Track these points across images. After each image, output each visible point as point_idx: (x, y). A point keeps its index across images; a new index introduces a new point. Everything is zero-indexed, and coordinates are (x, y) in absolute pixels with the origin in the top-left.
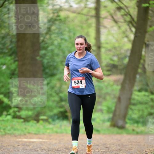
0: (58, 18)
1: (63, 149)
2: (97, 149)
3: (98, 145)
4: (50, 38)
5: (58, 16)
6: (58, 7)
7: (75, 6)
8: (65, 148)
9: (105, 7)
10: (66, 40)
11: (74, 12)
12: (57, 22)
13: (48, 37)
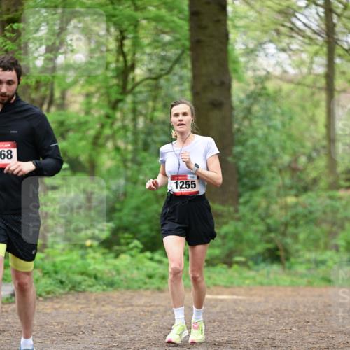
0: (263, 92)
1: (272, 313)
2: (330, 312)
3: (330, 305)
4: (251, 126)
5: (264, 88)
6: (263, 73)
7: (292, 71)
8: (276, 311)
9: (343, 73)
10: (276, 129)
11: (290, 81)
12: (262, 99)
13: (246, 123)
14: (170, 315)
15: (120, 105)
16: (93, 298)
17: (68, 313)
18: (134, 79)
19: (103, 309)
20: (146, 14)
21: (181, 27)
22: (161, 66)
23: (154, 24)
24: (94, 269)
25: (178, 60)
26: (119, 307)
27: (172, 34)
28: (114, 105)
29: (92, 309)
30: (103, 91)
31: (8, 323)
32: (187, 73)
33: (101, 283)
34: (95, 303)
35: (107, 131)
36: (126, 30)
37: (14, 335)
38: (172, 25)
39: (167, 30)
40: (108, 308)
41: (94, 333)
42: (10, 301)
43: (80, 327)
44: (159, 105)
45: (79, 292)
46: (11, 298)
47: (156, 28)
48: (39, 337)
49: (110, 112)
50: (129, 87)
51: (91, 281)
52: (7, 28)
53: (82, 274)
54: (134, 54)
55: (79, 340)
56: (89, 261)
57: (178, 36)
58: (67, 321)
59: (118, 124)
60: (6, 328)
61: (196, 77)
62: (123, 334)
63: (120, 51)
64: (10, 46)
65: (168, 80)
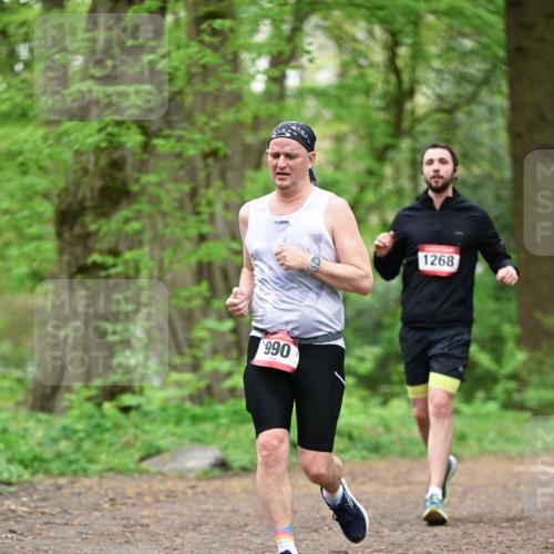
14: (472, 499)
15: (391, 154)
17: (305, 496)
18: (413, 112)
19: (364, 488)
20: (434, 6)
21: (491, 26)
22: (460, 91)
23: (446, 20)
24: (349, 424)
25: (486, 81)
26: (387, 485)
27: (475, 38)
28: (381, 155)
30: (362, 131)
31: (207, 511)
32: (501, 102)
33: (359, 446)
35: (370, 197)
36: (401, 32)
37: (216, 531)
38: (477, 22)
39: (467, 30)
40: (370, 488)
42: (210, 475)
43: (324, 519)
46: (212, 471)
47: (450, 27)
48: (257, 535)
49: (374, 165)
50: (406, 124)
51: (342, 444)
52: (204, 26)
54: (414, 70)
55: (323, 540)
57: (485, 40)
58: (303, 508)
59: (389, 186)
60: (204, 520)
61: (516, 107)
62: (395, 530)
63: (392, 66)
64: (210, 58)
65: (470, 114)
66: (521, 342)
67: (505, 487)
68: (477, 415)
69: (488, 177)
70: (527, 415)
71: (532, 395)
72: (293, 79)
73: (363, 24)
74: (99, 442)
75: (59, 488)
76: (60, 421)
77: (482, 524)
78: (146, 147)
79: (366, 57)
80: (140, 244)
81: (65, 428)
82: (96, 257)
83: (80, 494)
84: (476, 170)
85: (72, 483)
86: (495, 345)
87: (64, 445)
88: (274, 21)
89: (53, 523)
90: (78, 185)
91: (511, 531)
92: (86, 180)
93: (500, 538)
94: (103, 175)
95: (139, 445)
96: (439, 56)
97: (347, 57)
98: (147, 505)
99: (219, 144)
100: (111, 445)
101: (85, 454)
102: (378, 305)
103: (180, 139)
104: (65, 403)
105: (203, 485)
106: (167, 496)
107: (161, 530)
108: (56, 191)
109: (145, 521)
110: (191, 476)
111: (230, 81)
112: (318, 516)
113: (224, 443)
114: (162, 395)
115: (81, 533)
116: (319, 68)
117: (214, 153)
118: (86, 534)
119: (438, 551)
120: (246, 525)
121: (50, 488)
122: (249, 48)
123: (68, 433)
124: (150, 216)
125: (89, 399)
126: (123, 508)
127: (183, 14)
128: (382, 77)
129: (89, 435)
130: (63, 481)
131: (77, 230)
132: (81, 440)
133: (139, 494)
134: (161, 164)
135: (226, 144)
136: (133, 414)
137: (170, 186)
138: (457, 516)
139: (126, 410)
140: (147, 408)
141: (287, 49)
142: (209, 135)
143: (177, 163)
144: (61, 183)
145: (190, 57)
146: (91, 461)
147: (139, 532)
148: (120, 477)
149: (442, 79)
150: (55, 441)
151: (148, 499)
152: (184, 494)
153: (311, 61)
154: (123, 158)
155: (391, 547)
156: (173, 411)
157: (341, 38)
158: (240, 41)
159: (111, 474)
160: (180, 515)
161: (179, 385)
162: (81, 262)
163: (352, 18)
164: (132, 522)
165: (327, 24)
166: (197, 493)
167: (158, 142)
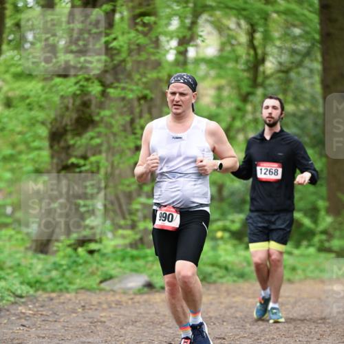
14: (300, 306)
15: (251, 98)
16: (224, 288)
18: (264, 72)
19: (235, 300)
20: (277, 8)
21: (311, 20)
22: (293, 60)
23: (284, 17)
24: (225, 261)
25: (308, 54)
26: (249, 298)
27: (302, 27)
28: (245, 98)
29: (222, 300)
30: (234, 84)
31: (141, 313)
32: (317, 66)
33: (232, 274)
34: (225, 294)
35: (238, 124)
36: (257, 24)
37: (146, 325)
38: (303, 18)
39: (297, 23)
40: (238, 299)
41: (225, 323)
42: (142, 291)
43: (211, 318)
44: (290, 98)
45: (209, 283)
46: (143, 289)
47: (286, 21)
48: (170, 328)
49: (240, 104)
50: (260, 79)
51: (221, 272)
52: (138, 20)
53: (213, 265)
54: (264, 47)
56: (221, 252)
57: (308, 29)
59: (249, 117)
60: (139, 319)
61: (326, 70)
62: (253, 325)
63: (251, 44)
64: (142, 40)
65: (298, 73)
66: (329, 211)
67: (319, 299)
68: (302, 255)
69: (309, 112)
70: (333, 255)
71: (336, 244)
72: (192, 53)
73: (234, 19)
74: (75, 272)
75: (52, 299)
76: (52, 259)
77: (305, 321)
78: (104, 93)
79: (236, 39)
80: (100, 152)
81: (55, 263)
82: (73, 160)
83: (64, 303)
84: (302, 107)
85: (59, 296)
86: (313, 213)
87: (54, 274)
88: (180, 17)
89: (47, 321)
90: (62, 116)
91: (323, 325)
92: (67, 113)
93: (317, 330)
94: (78, 111)
95: (99, 273)
96: (280, 39)
97: (224, 39)
98: (104, 310)
99: (147, 92)
100: (83, 273)
101: (67, 279)
102: (243, 189)
103: (123, 89)
104: (55, 248)
105: (138, 298)
106: (116, 304)
107: (112, 325)
108: (49, 120)
109: (103, 319)
110: (131, 292)
111: (154, 54)
112: (207, 316)
113: (150, 272)
114: (113, 243)
115: (64, 327)
116: (207, 46)
117: (144, 98)
118: (68, 327)
119: (279, 337)
120: (164, 322)
121: (46, 299)
122: (165, 34)
123: (56, 266)
124: (106, 135)
125: (69, 246)
126: (90, 311)
127: (126, 13)
128: (245, 51)
129: (69, 268)
130: (54, 295)
131: (62, 144)
132: (65, 270)
133: (100, 303)
134: (112, 104)
135: (151, 92)
136: (96, 255)
137: (118, 117)
138: (291, 317)
139: (91, 252)
140: (105, 251)
141: (188, 34)
142: (141, 86)
143: (122, 104)
144: (53, 116)
145: (130, 40)
146: (70, 283)
147: (99, 326)
148: (89, 293)
149: (282, 52)
150: (49, 271)
151: (105, 306)
152: (127, 303)
153: (203, 41)
154: (90, 100)
155: (251, 335)
156: (119, 253)
157: (221, 28)
158: (160, 30)
159: (83, 291)
160: (124, 316)
161: (123, 237)
162: (64, 163)
163: (227, 16)
164: (95, 320)
165: (212, 19)
166: (134, 303)
167: (111, 91)
